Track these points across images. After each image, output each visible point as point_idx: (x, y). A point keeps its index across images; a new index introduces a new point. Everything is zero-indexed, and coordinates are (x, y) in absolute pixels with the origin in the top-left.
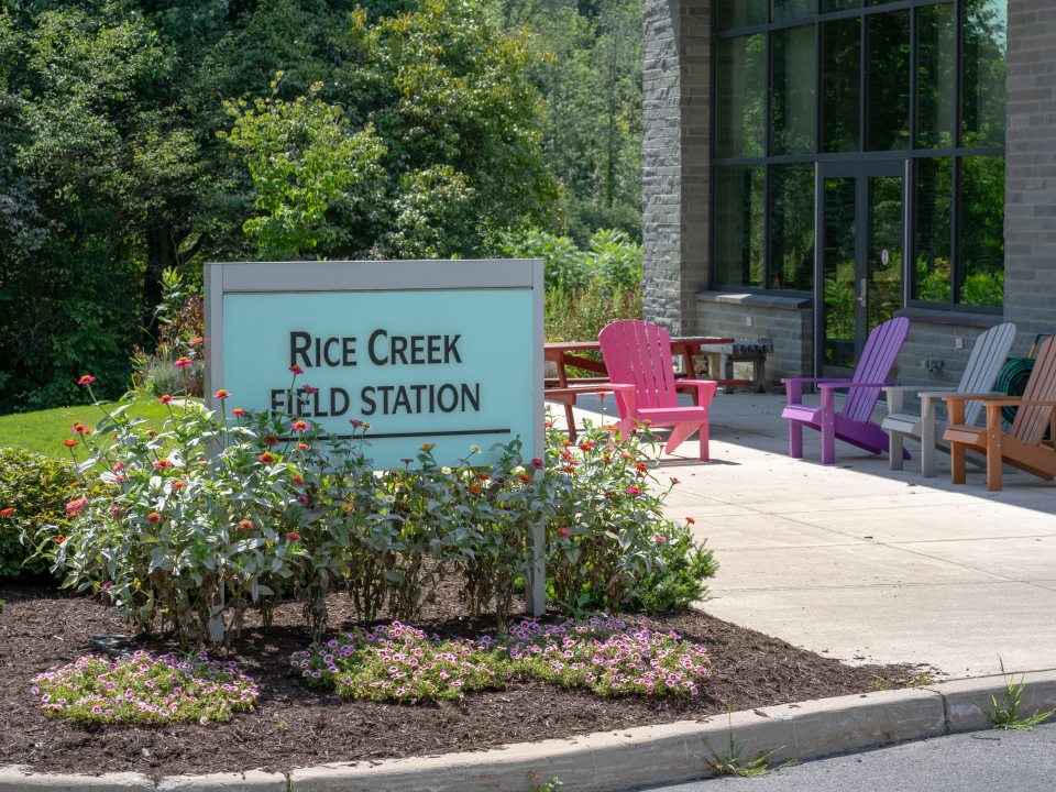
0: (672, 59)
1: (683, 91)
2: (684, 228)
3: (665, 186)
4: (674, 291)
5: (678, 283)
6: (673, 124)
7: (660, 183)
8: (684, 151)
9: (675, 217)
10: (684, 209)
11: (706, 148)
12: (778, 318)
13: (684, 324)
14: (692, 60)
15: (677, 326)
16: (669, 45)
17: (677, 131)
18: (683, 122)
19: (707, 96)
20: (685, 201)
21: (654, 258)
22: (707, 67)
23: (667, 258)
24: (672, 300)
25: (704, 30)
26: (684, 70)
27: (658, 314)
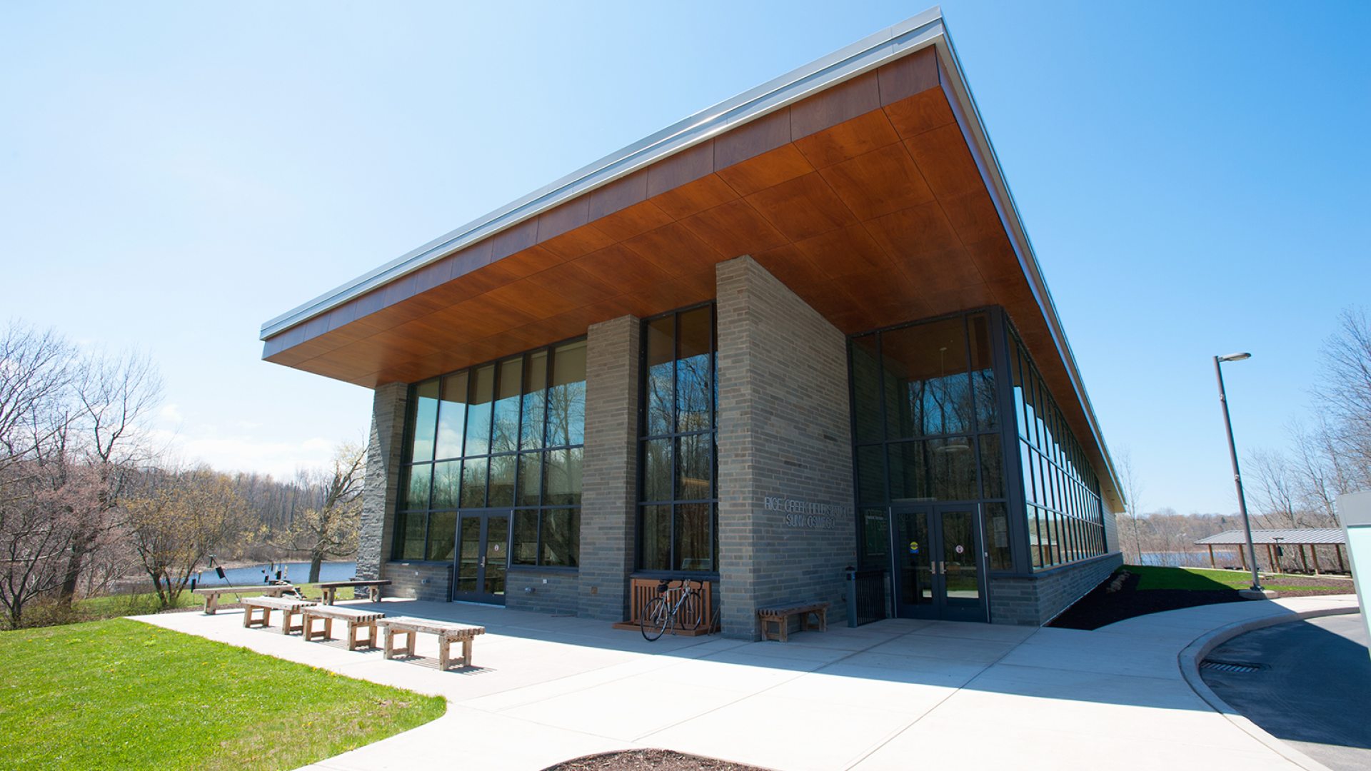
0: (382, 472)
1: (388, 485)
2: (383, 537)
3: (374, 520)
4: (376, 561)
5: (378, 559)
6: (381, 497)
7: (371, 520)
8: (386, 507)
9: (380, 533)
10: (384, 530)
11: (394, 506)
12: (434, 572)
13: (380, 575)
14: (393, 473)
15: (376, 576)
16: (381, 468)
17: (384, 500)
18: (387, 495)
19: (396, 487)
20: (385, 527)
21: (365, 549)
22: (397, 476)
23: (373, 548)
24: (374, 566)
25: (397, 462)
26: (389, 477)
27: (365, 571)
